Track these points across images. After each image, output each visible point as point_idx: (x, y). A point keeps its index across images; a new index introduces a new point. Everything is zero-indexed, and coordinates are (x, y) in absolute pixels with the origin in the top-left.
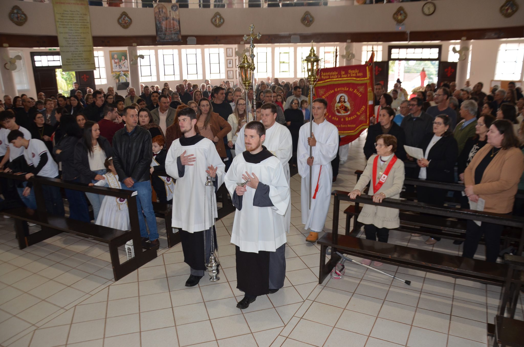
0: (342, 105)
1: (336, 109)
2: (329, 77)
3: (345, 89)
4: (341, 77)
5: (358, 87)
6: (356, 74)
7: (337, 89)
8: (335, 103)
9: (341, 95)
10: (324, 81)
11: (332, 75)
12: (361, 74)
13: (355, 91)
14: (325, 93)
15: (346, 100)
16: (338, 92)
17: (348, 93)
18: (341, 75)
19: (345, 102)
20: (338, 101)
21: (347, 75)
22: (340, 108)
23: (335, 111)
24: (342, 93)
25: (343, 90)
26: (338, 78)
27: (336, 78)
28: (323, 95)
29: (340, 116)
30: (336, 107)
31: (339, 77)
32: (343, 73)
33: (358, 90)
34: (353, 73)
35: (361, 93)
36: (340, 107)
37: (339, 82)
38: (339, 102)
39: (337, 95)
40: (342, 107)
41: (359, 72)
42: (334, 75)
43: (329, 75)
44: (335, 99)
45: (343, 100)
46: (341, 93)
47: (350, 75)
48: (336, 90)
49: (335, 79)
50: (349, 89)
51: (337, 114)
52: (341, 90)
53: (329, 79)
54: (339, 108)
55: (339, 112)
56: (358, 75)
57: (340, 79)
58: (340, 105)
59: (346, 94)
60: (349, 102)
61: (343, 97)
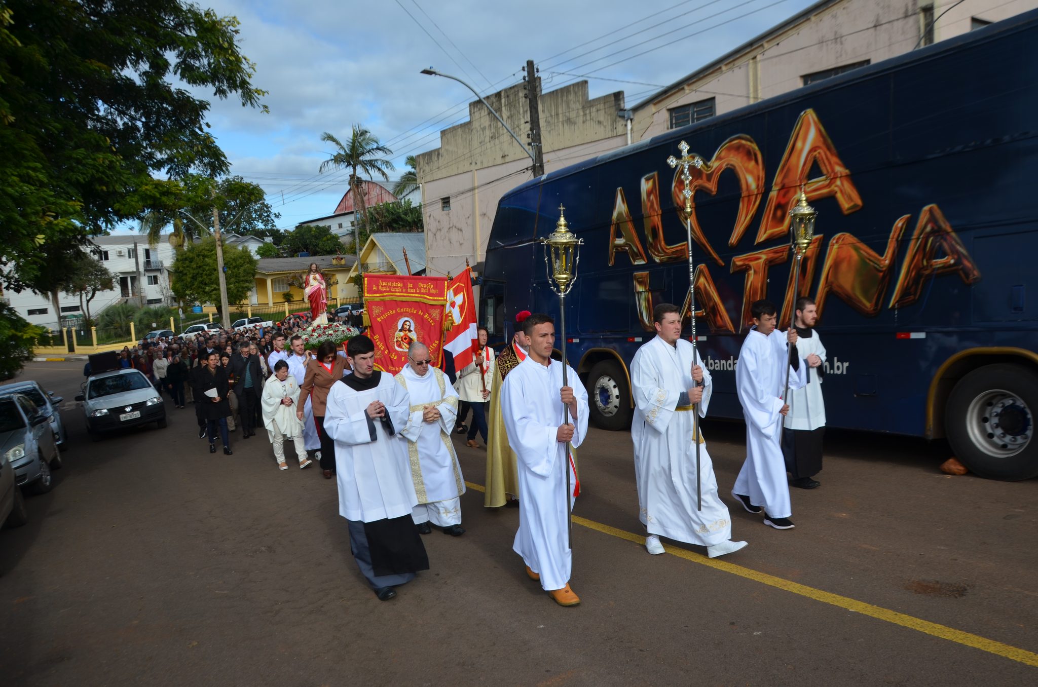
0: (406, 335)
1: (395, 340)
2: (390, 288)
3: (412, 312)
4: (407, 292)
5: (431, 311)
6: (429, 290)
7: (400, 309)
8: (396, 331)
9: (406, 319)
10: (381, 295)
11: (394, 287)
12: (435, 291)
13: (426, 316)
14: (382, 313)
15: (412, 329)
16: (402, 315)
17: (415, 317)
18: (407, 288)
19: (410, 331)
20: (400, 328)
21: (416, 291)
22: (402, 340)
23: (394, 343)
24: (408, 317)
25: (408, 312)
26: (402, 292)
27: (399, 292)
28: (379, 316)
29: (401, 352)
30: (397, 338)
31: (404, 291)
32: (410, 285)
33: (430, 315)
34: (425, 288)
35: (434, 320)
36: (402, 338)
37: (404, 299)
38: (401, 330)
39: (400, 319)
40: (405, 339)
41: (433, 288)
42: (398, 287)
43: (390, 287)
44: (397, 324)
45: (408, 327)
46: (405, 317)
47: (420, 291)
48: (399, 311)
49: (399, 294)
50: (417, 312)
51: (397, 348)
52: (406, 312)
53: (390, 291)
54: (400, 340)
55: (400, 346)
56: (431, 291)
57: (405, 294)
58: (402, 334)
59: (413, 320)
60: (416, 332)
61: (408, 323)
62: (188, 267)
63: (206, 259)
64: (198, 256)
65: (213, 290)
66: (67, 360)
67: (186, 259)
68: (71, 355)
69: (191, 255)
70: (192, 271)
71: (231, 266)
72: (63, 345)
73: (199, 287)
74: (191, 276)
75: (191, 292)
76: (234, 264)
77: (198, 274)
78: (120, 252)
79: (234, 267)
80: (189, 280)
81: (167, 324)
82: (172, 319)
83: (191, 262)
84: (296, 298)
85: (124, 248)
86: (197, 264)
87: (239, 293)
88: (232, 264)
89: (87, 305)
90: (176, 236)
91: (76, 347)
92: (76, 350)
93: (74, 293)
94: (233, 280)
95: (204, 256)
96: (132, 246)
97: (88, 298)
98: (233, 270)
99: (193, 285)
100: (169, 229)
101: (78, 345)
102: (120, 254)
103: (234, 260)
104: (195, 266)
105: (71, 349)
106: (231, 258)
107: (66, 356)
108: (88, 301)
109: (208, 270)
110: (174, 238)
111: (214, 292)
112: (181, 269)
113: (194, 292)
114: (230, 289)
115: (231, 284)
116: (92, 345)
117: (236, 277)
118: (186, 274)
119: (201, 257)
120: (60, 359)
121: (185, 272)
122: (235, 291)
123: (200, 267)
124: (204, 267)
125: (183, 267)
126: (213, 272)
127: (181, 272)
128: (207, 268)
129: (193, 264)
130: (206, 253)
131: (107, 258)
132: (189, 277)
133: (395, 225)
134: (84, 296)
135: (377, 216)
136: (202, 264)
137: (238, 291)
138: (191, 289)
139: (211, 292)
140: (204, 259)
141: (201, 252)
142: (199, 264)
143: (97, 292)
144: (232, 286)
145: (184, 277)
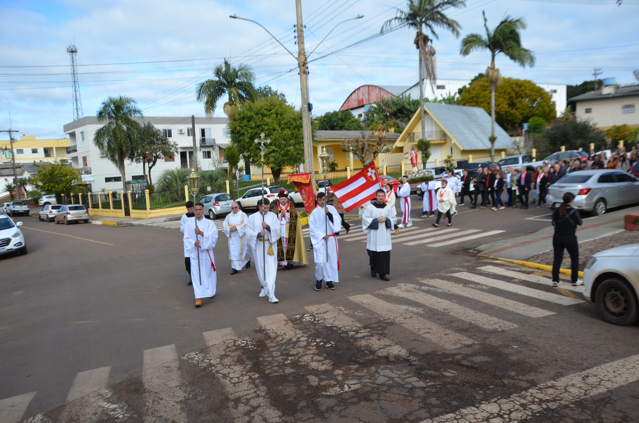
62: (245, 126)
63: (265, 118)
64: (257, 114)
65: (271, 152)
66: (120, 225)
67: (244, 118)
68: (127, 220)
69: (249, 114)
70: (250, 131)
71: (292, 126)
72: (121, 208)
73: (257, 148)
74: (249, 135)
75: (249, 153)
76: (294, 124)
77: (256, 133)
78: (181, 131)
79: (294, 128)
80: (247, 140)
81: (222, 188)
82: (227, 182)
83: (249, 121)
84: (340, 167)
85: (185, 127)
86: (256, 123)
87: (299, 156)
88: (292, 124)
89: (149, 172)
90: (231, 105)
91: (131, 210)
92: (131, 214)
93: (138, 161)
94: (292, 142)
95: (263, 115)
96: (190, 126)
97: (150, 166)
98: (294, 131)
99: (251, 146)
100: (224, 98)
101: (133, 208)
102: (181, 132)
103: (294, 119)
104: (254, 125)
105: (127, 213)
106: (291, 118)
107: (118, 220)
108: (150, 168)
109: (267, 130)
110: (229, 107)
111: (273, 154)
112: (238, 128)
113: (252, 154)
114: (289, 151)
115: (290, 145)
116: (145, 209)
117: (296, 138)
118: (243, 134)
119: (260, 116)
120: (113, 224)
121: (242, 132)
122: (295, 153)
123: (258, 126)
124: (263, 126)
125: (241, 127)
126: (272, 132)
127: (239, 132)
128: (266, 128)
129: (251, 123)
130: (265, 112)
131: (170, 135)
132: (247, 137)
133: (399, 115)
134: (147, 164)
135: (384, 108)
136: (261, 123)
137: (298, 154)
138: (249, 151)
139: (268, 154)
140: (262, 118)
141: (260, 110)
142: (258, 123)
143: (158, 160)
144: (292, 147)
145: (242, 138)
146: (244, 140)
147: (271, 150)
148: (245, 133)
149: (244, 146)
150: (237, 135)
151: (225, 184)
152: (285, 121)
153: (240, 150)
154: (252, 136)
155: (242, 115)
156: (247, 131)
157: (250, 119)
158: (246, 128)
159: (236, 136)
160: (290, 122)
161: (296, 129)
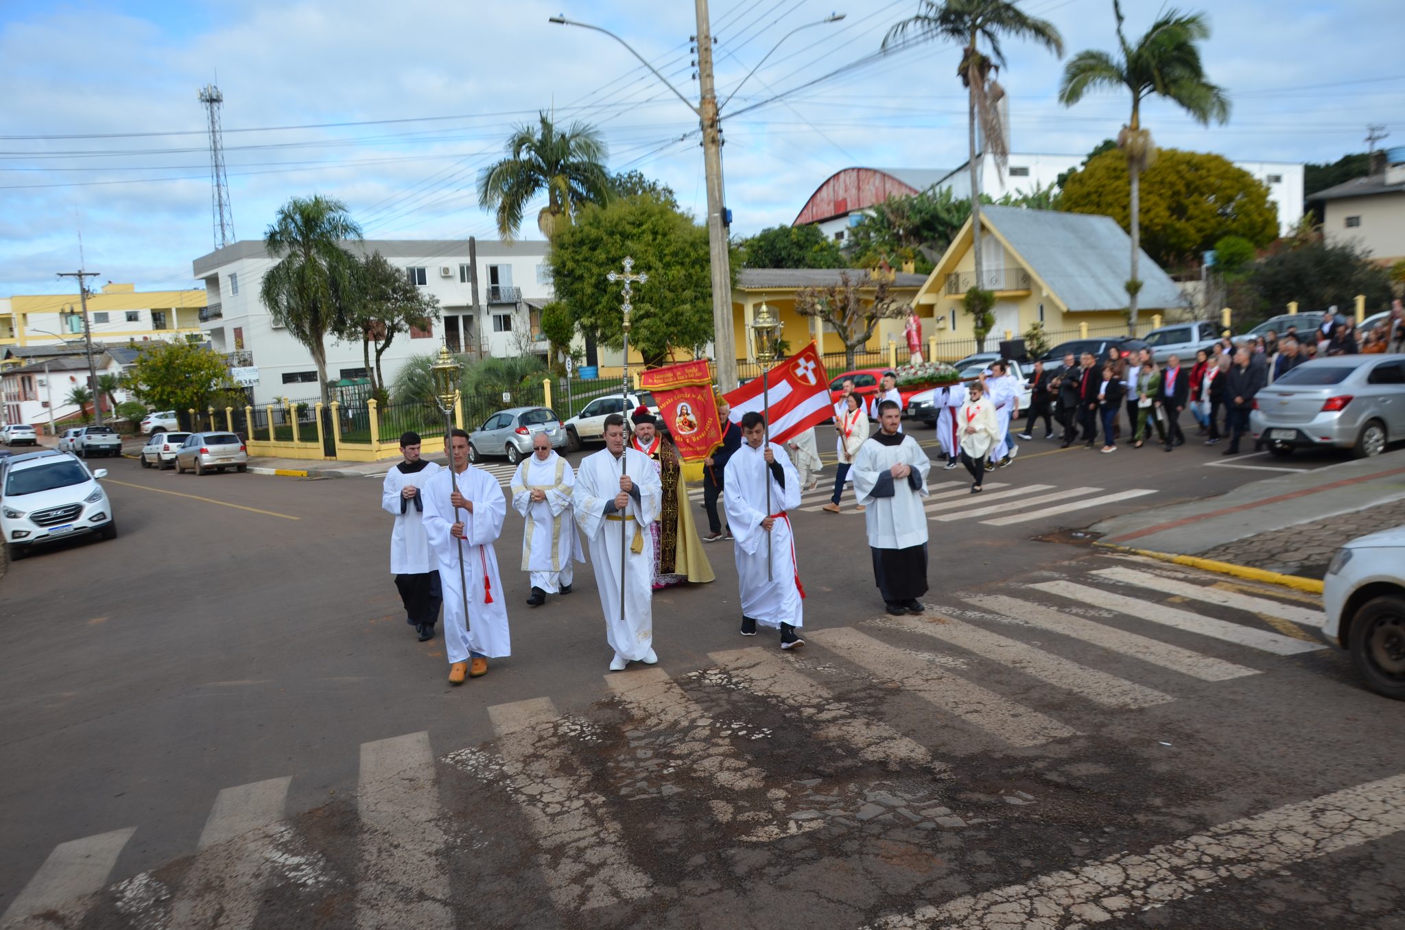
62: (586, 260)
63: (629, 243)
64: (612, 234)
65: (642, 317)
66: (314, 476)
67: (582, 242)
68: (330, 464)
69: (594, 233)
70: (595, 270)
71: (687, 260)
72: (314, 439)
73: (611, 309)
74: (593, 281)
75: (592, 320)
76: (693, 255)
79: (693, 264)
80: (589, 290)
81: (534, 396)
82: (547, 383)
83: (593, 249)
86: (609, 252)
87: (703, 325)
88: (688, 255)
89: (378, 361)
90: (554, 214)
91: (339, 444)
92: (338, 452)
94: (688, 294)
95: (625, 236)
96: (467, 260)
97: (379, 347)
98: (691, 271)
99: (598, 303)
101: (344, 439)
103: (693, 245)
104: (603, 256)
106: (685, 241)
107: (311, 466)
108: (379, 353)
110: (550, 217)
111: (646, 321)
112: (570, 265)
113: (599, 322)
114: (682, 314)
115: (684, 302)
116: (369, 441)
117: (696, 286)
118: (581, 278)
119: (618, 237)
120: (298, 473)
121: (578, 272)
122: (695, 319)
123: (613, 260)
125: (577, 262)
127: (571, 272)
129: (598, 251)
130: (629, 228)
131: (422, 281)
132: (588, 283)
134: (372, 344)
136: (621, 253)
137: (701, 320)
138: (593, 313)
139: (637, 321)
140: (623, 241)
141: (617, 225)
142: (613, 253)
144: (688, 306)
145: (577, 285)
146: (582, 289)
147: (642, 312)
148: (586, 275)
149: (582, 302)
150: (568, 279)
151: (542, 386)
152: (672, 248)
153: (575, 313)
154: (599, 283)
155: (578, 236)
156: (589, 270)
157: (595, 244)
158: (587, 264)
159: (564, 283)
160: (683, 250)
161: (698, 267)
